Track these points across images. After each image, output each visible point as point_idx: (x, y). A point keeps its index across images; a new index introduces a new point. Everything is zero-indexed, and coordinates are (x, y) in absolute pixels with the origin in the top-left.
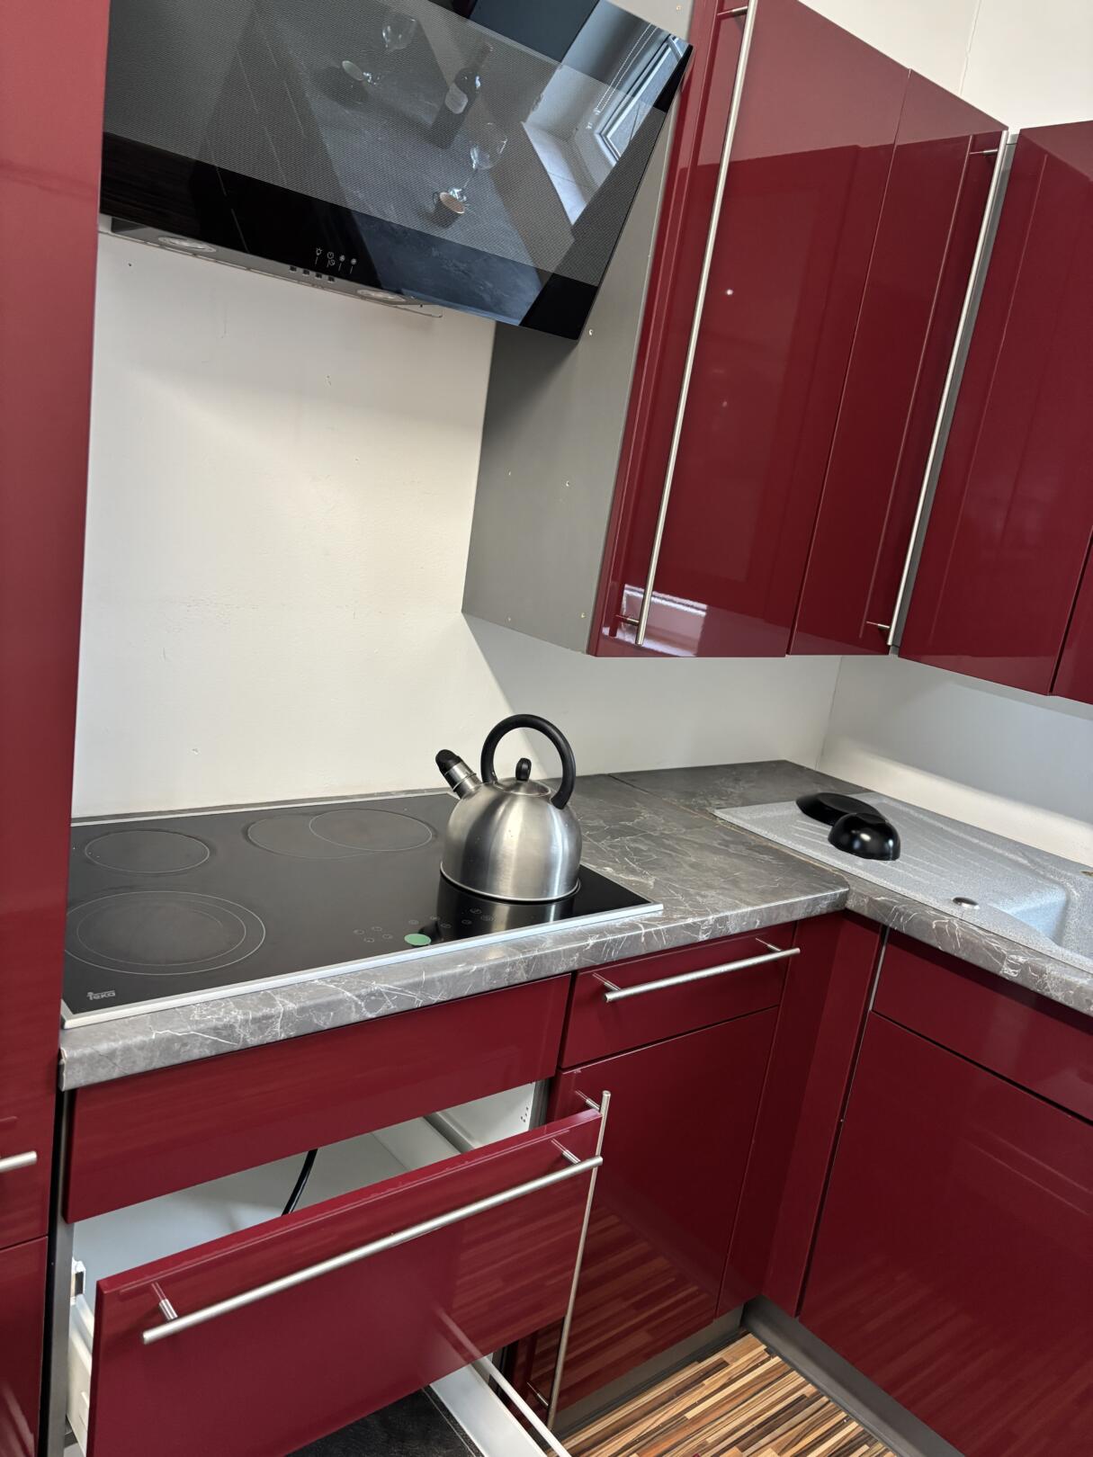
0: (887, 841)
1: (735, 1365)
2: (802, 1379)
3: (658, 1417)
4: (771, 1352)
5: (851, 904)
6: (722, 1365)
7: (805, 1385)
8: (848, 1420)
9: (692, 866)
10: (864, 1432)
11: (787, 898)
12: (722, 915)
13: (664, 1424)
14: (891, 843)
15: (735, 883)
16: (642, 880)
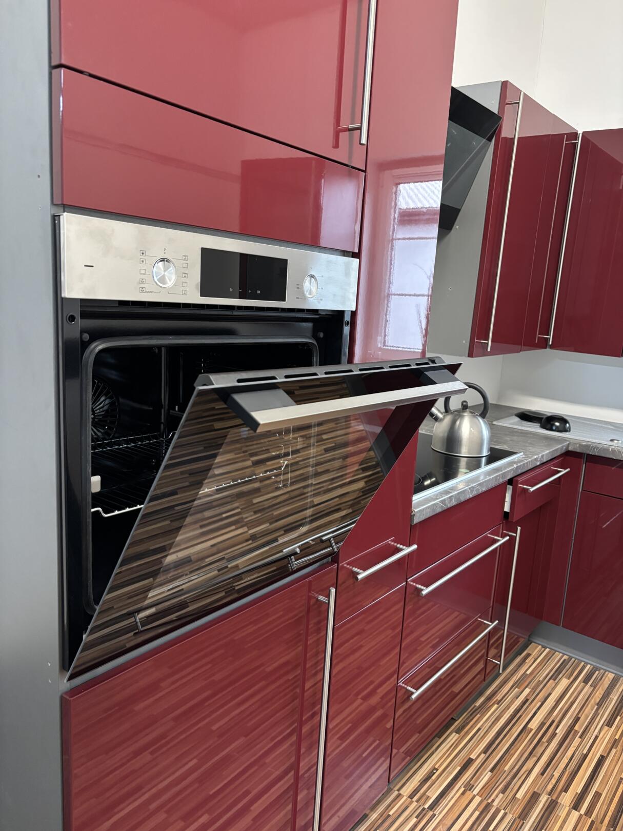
0: (566, 424)
1: (533, 654)
2: (561, 655)
3: (517, 675)
4: (545, 648)
5: (570, 448)
6: (528, 655)
7: (564, 656)
8: (587, 664)
10: (594, 667)
12: (542, 454)
14: (568, 425)
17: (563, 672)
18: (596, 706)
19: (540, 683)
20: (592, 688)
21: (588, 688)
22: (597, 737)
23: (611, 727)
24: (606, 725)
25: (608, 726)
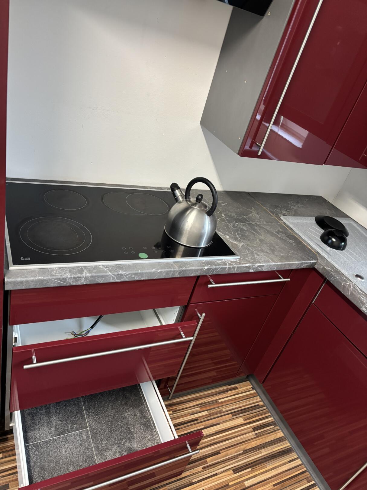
1: (240, 389)
2: (260, 400)
3: (210, 398)
4: (253, 388)
5: (316, 266)
6: (236, 388)
7: (261, 402)
9: (261, 240)
10: (274, 422)
11: (290, 261)
12: (261, 264)
13: (211, 401)
15: (273, 251)
16: (238, 244)
17: (246, 413)
18: (242, 452)
19: (221, 412)
20: (255, 436)
21: (252, 435)
22: (216, 474)
23: (235, 474)
24: (233, 470)
25: (233, 472)
